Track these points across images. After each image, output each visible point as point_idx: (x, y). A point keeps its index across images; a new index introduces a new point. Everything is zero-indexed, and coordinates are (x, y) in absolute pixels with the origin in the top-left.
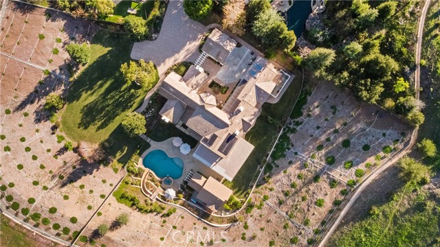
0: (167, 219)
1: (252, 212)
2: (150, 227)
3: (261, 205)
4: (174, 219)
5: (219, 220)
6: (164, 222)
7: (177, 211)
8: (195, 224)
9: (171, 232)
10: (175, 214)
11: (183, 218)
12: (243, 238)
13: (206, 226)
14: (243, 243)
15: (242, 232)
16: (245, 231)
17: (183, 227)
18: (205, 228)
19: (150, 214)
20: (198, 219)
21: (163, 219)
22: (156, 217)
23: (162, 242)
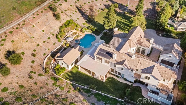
0: (55, 36)
1: (51, 80)
2: (51, 28)
3: (56, 86)
4: (54, 40)
5: (49, 63)
6: (53, 35)
7: (59, 42)
8: (49, 49)
9: (47, 36)
10: (57, 41)
11: (54, 44)
12: (32, 72)
13: (46, 55)
14: (28, 71)
15: (36, 72)
16: (37, 74)
17: (48, 42)
18: (45, 54)
19: (59, 30)
20: (51, 52)
21: (55, 35)
22: (57, 32)
23: (41, 30)
